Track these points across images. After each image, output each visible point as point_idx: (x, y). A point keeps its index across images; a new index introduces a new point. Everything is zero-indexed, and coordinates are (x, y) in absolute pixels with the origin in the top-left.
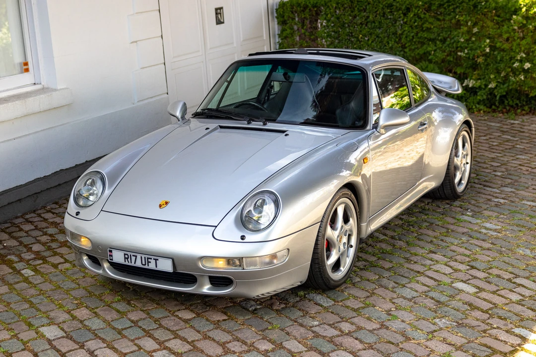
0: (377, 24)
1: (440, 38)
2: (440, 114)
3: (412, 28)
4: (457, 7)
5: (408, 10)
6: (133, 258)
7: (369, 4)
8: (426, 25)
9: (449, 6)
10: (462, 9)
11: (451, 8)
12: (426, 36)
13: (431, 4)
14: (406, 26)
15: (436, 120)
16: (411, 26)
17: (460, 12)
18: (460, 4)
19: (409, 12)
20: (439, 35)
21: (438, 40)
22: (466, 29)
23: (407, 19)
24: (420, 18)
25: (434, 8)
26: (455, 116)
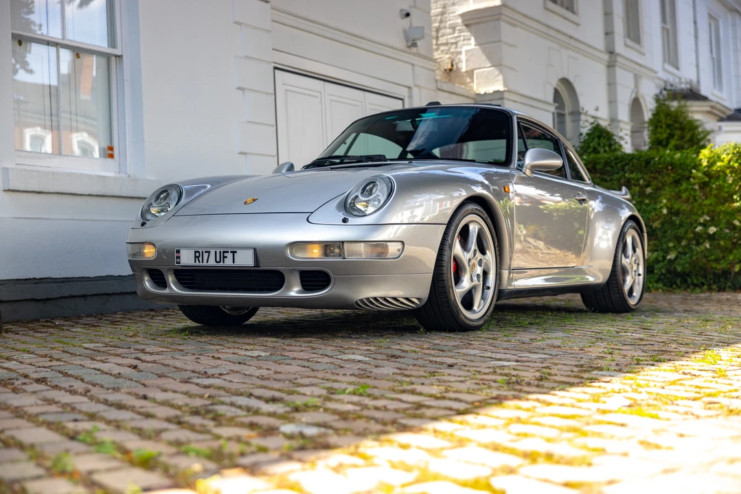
2: (601, 204)
4: (626, 165)
6: (206, 255)
9: (617, 164)
10: (633, 166)
11: (619, 165)
13: (596, 163)
15: (593, 210)
17: (629, 169)
18: (629, 160)
25: (599, 167)
26: (623, 211)
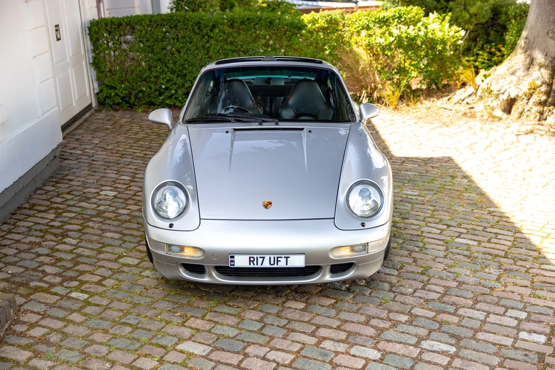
0: (187, 39)
1: (242, 49)
3: (217, 42)
4: (256, 24)
5: (214, 26)
7: (179, 22)
8: (230, 39)
9: (249, 23)
10: (261, 25)
11: (251, 24)
12: (230, 48)
13: (233, 22)
14: (213, 40)
16: (217, 40)
17: (259, 28)
18: (258, 21)
19: (214, 28)
20: (242, 46)
21: (241, 51)
22: (264, 41)
23: (213, 34)
24: (224, 33)
25: (236, 25)
